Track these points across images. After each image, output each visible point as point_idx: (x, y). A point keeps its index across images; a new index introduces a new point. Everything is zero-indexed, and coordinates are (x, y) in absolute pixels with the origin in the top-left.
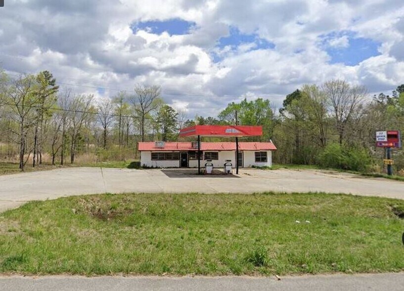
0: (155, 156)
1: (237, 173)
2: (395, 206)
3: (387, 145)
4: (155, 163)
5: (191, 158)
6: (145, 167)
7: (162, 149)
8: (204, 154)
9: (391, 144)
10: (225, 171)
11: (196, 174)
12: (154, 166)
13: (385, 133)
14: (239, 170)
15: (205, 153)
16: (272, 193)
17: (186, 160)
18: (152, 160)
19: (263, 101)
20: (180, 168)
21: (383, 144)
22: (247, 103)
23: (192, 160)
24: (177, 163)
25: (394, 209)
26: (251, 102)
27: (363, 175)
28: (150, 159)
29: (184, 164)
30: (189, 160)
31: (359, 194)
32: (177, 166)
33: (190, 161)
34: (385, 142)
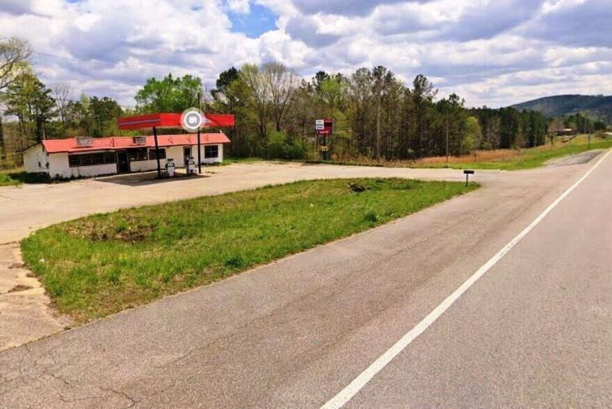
0: (76, 160)
1: (200, 172)
2: (352, 184)
3: (323, 132)
4: (75, 171)
5: (133, 159)
6: (60, 179)
7: (90, 149)
8: (148, 151)
9: (327, 132)
10: (188, 170)
11: (156, 179)
12: (76, 175)
13: (322, 122)
14: (202, 169)
15: (150, 150)
16: (270, 187)
17: (126, 161)
18: (70, 166)
19: (193, 78)
20: (118, 173)
21: (321, 132)
22: (172, 81)
23: (134, 161)
24: (113, 167)
25: (352, 186)
26: (178, 79)
27: (307, 162)
28: (68, 164)
29: (124, 168)
30: (130, 161)
31: (327, 178)
32: (113, 172)
33: (131, 163)
34: (322, 130)
